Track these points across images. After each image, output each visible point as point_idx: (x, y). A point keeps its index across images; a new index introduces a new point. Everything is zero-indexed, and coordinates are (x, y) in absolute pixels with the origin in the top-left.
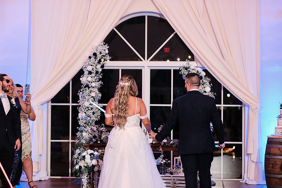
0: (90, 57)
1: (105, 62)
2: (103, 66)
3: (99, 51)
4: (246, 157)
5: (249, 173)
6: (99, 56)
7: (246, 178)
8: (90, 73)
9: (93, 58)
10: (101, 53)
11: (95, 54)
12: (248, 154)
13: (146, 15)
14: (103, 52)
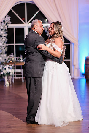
0: (2, 23)
2: (7, 27)
3: (6, 19)
5: (74, 73)
6: (6, 22)
8: (2, 30)
9: (3, 23)
11: (4, 21)
12: (74, 65)
13: (26, 2)
14: (8, 20)
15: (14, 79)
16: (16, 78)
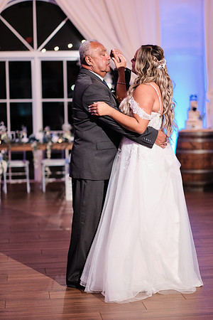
15: (8, 184)
16: (12, 182)
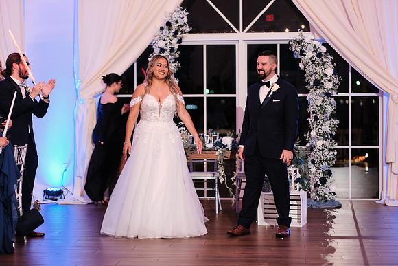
1: (183, 34)
2: (180, 41)
3: (174, 19)
4: (385, 168)
5: (388, 190)
6: (174, 27)
7: (384, 198)
8: (162, 50)
9: (166, 30)
10: (177, 22)
11: (169, 24)
12: (387, 163)
14: (179, 20)
